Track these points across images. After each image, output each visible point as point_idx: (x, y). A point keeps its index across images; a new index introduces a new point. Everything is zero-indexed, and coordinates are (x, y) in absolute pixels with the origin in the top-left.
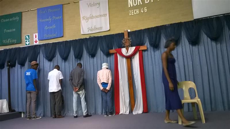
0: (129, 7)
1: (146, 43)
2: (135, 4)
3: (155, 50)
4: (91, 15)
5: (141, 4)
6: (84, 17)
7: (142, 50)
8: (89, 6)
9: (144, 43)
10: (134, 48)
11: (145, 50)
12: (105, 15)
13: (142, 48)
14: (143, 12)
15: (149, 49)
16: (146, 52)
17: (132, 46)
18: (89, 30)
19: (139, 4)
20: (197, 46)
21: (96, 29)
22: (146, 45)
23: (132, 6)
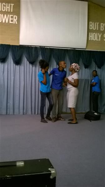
20: (19, 66)
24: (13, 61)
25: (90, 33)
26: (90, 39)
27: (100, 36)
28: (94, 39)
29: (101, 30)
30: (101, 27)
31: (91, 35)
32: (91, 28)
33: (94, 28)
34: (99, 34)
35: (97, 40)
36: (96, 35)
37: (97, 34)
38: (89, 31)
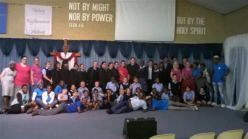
0: (70, 20)
1: (80, 51)
2: (75, 19)
3: (87, 57)
4: (35, 19)
5: (79, 20)
6: (28, 19)
7: (77, 56)
8: (34, 11)
9: (79, 50)
10: (71, 54)
11: (79, 56)
12: (48, 22)
13: (77, 54)
14: (80, 26)
15: (82, 56)
16: (80, 58)
17: (69, 52)
18: (33, 32)
19: (77, 20)
21: (39, 32)
22: (80, 52)
23: (72, 20)
24: (110, 55)
25: (177, 27)
26: (177, 33)
27: (187, 30)
28: (182, 33)
29: (188, 24)
30: (188, 21)
31: (178, 29)
32: (179, 22)
33: (182, 23)
34: (186, 28)
35: (184, 33)
36: (183, 29)
37: (184, 27)
38: (176, 25)
